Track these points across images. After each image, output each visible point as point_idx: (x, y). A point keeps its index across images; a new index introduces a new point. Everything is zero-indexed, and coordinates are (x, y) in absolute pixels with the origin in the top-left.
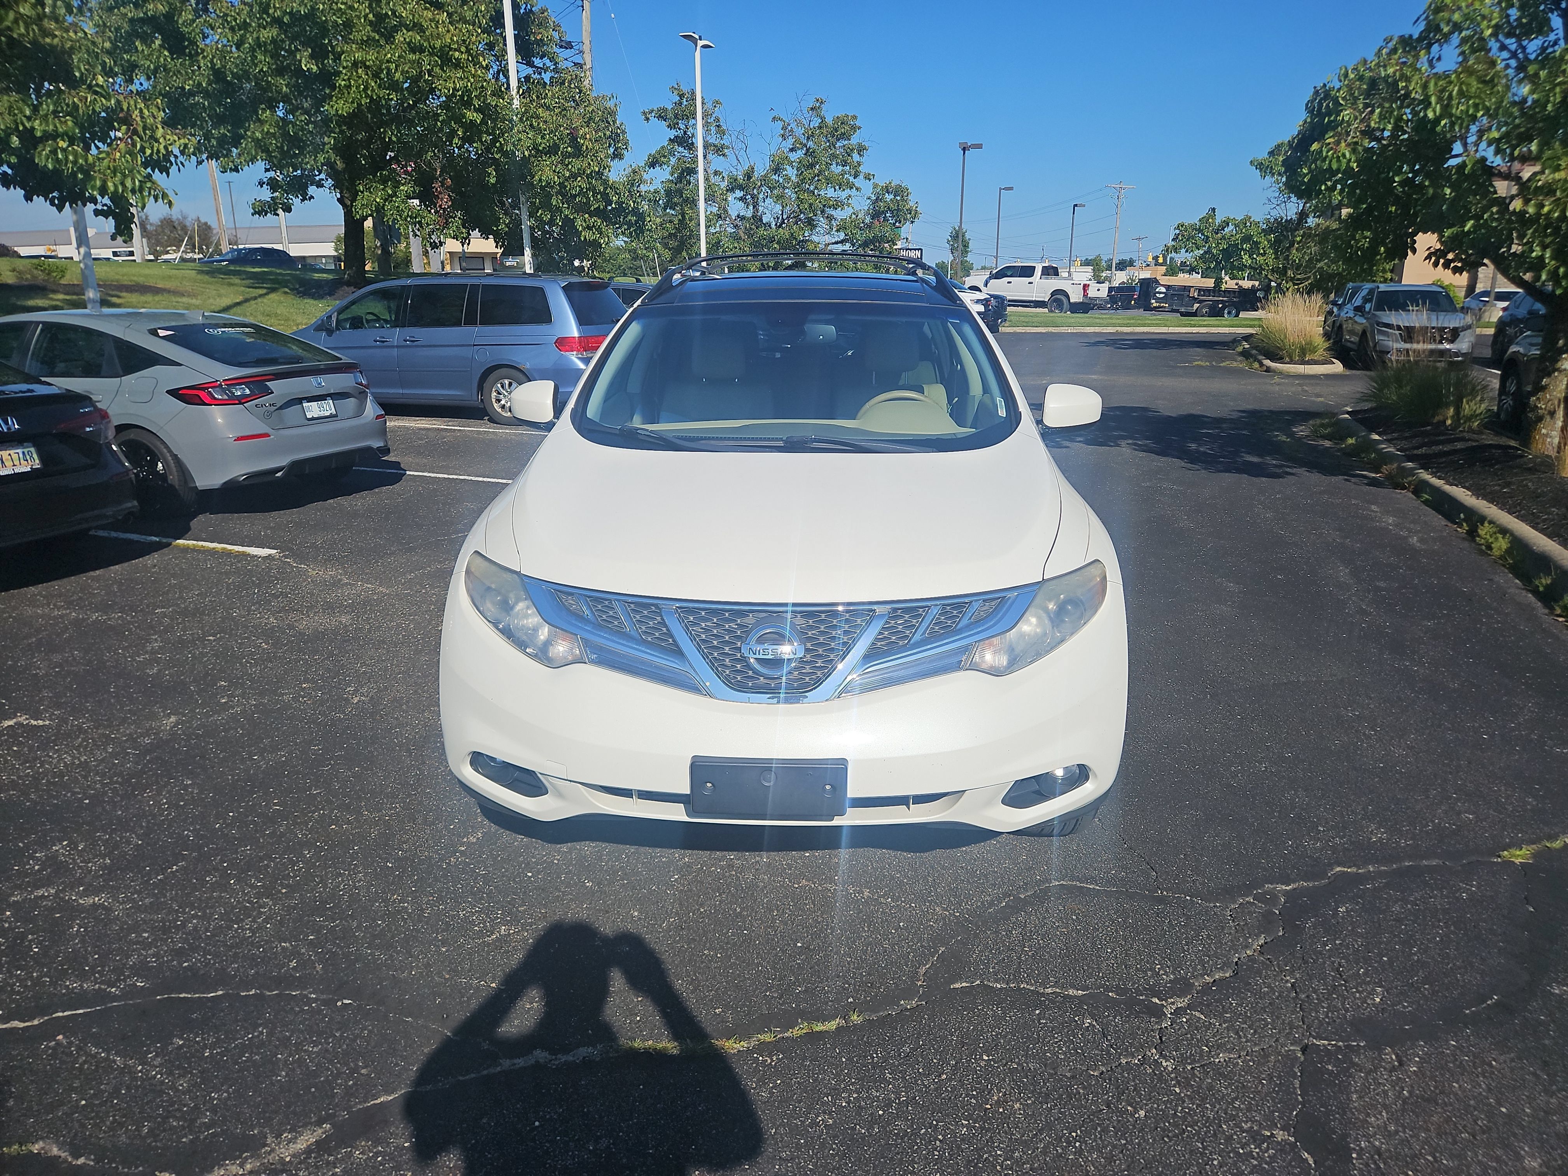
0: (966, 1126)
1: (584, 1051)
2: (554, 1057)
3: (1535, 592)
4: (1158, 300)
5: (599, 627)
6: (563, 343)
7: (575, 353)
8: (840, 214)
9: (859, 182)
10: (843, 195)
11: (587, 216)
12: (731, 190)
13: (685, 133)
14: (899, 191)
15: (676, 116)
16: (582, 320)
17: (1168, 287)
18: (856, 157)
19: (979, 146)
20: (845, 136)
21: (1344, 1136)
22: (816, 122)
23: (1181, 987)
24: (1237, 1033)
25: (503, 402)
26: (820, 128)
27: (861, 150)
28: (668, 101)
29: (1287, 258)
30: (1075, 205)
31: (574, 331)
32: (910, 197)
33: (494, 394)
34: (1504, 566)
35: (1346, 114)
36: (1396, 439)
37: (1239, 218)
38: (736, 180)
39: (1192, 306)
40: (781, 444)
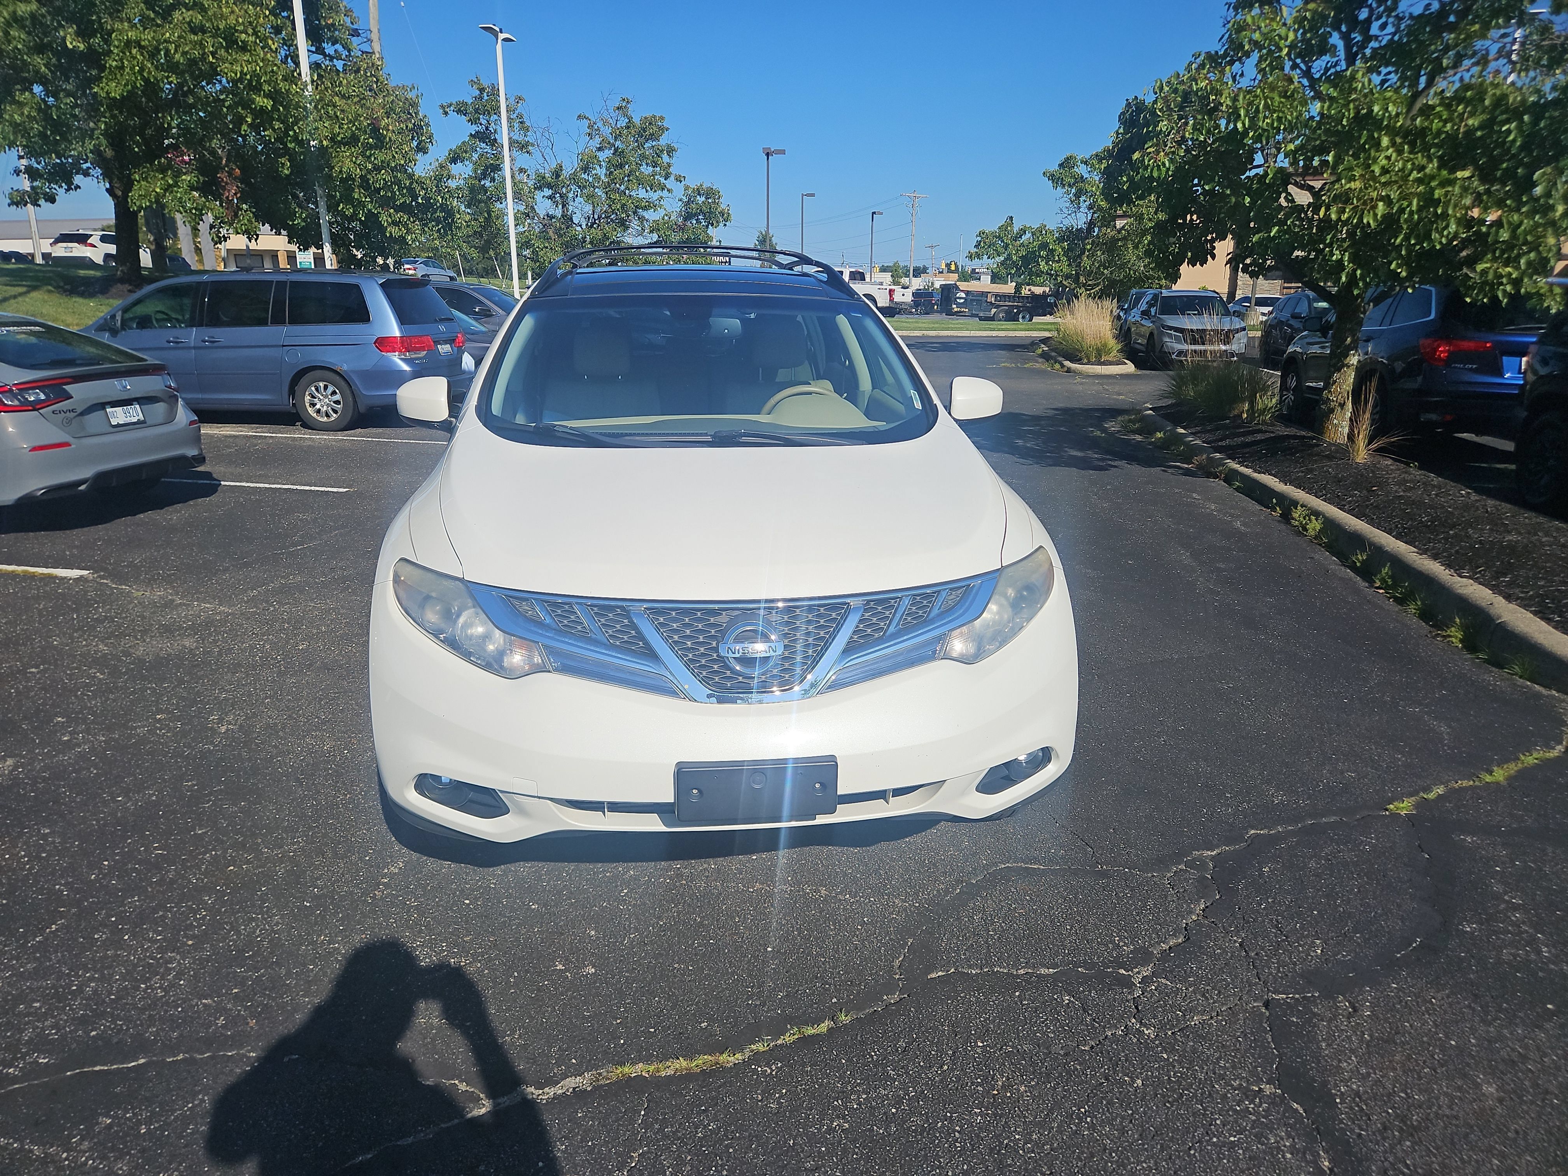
0: (980, 1114)
2: (541, 1091)
3: (1353, 568)
4: (958, 305)
5: (559, 632)
6: (384, 344)
7: (397, 353)
8: (651, 215)
9: (670, 183)
10: (654, 196)
11: (392, 211)
12: (540, 188)
13: (487, 128)
14: (710, 193)
15: (477, 111)
16: (402, 319)
17: (967, 293)
18: (665, 158)
19: (783, 152)
20: (653, 137)
21: (1325, 1084)
22: (623, 122)
23: (1142, 956)
24: (1203, 995)
25: (318, 406)
26: (628, 127)
27: (671, 151)
28: (468, 95)
29: (1079, 265)
30: (874, 213)
31: (394, 330)
32: (721, 200)
33: (307, 398)
34: (1320, 545)
35: (1163, 125)
36: (1199, 432)
37: (1036, 226)
38: (544, 177)
39: (990, 311)
40: (709, 439)
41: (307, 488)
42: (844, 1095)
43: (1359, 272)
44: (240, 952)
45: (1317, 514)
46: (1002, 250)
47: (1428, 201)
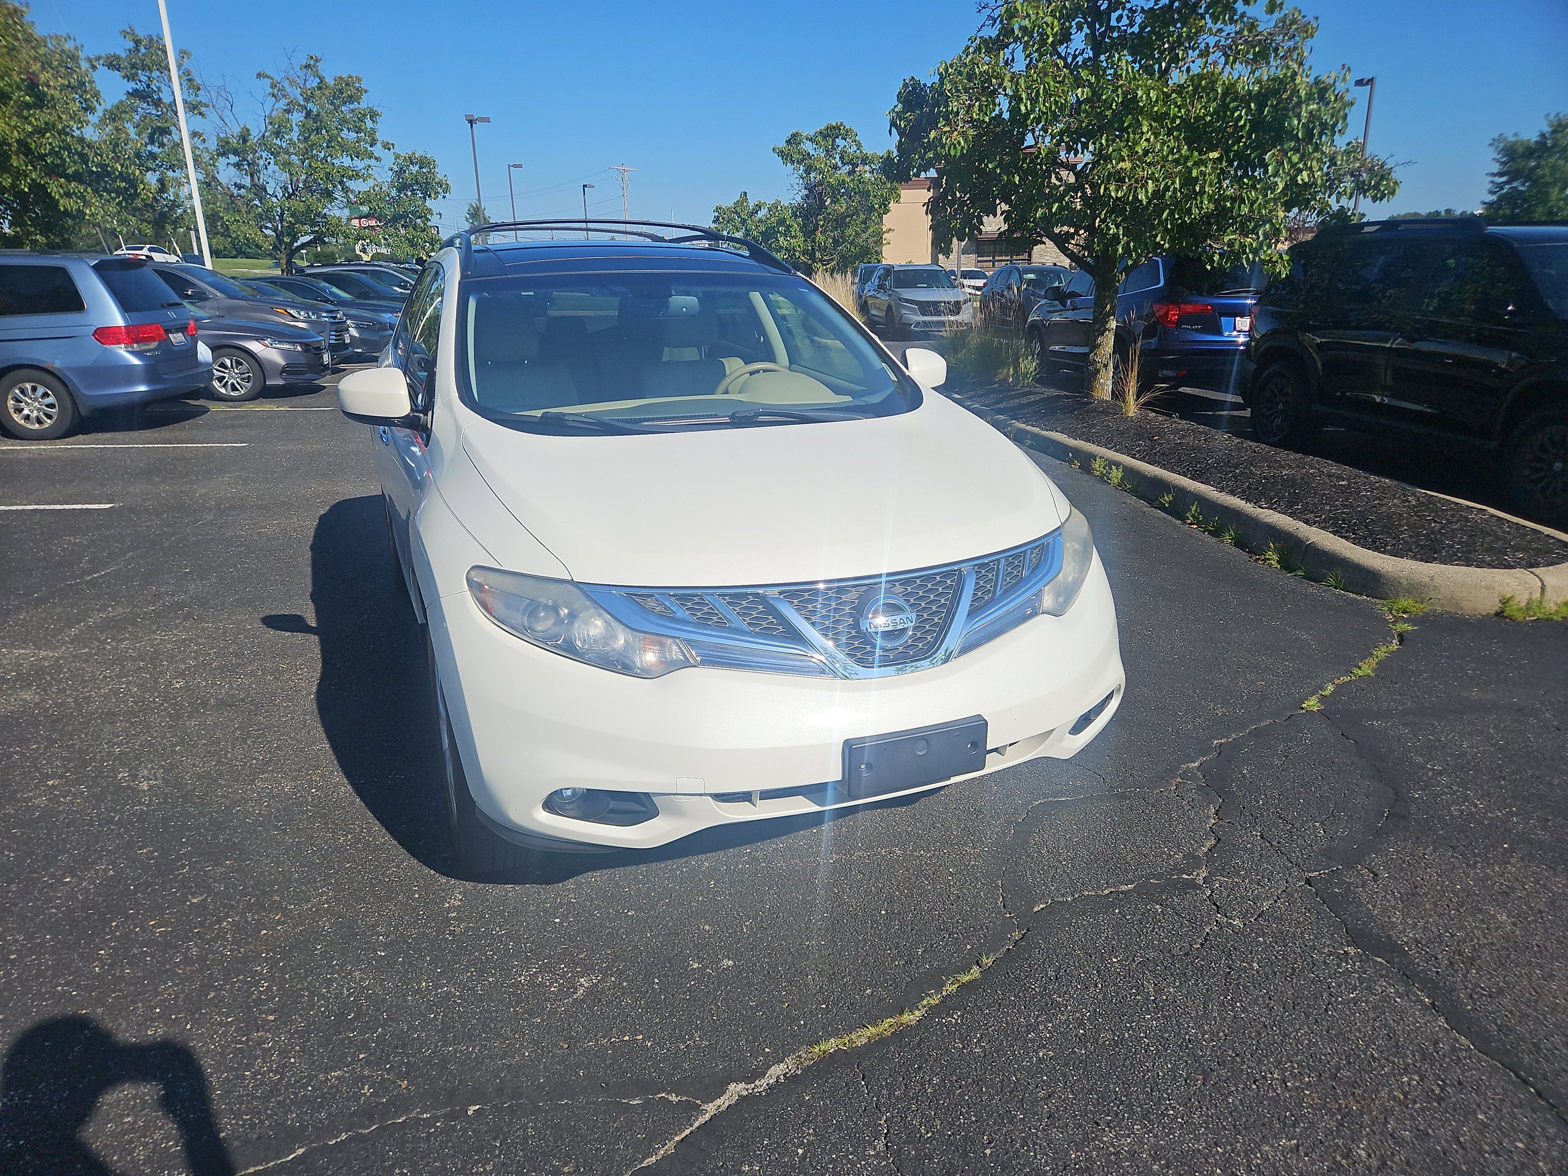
0: (1152, 1019)
1: (776, 1071)
2: (753, 1085)
3: (1162, 508)
5: (697, 625)
6: (105, 335)
7: (123, 346)
8: (357, 186)
9: (377, 150)
10: (359, 164)
11: (62, 180)
12: (224, 154)
13: (148, 86)
14: (423, 162)
15: (133, 66)
16: (125, 306)
18: (369, 123)
19: (487, 120)
20: (351, 99)
21: (1389, 937)
22: (313, 83)
23: (1194, 861)
24: (1258, 884)
25: (26, 412)
26: (320, 88)
27: (374, 115)
28: (121, 47)
29: (814, 241)
30: (585, 186)
31: (117, 319)
32: (436, 170)
33: (11, 403)
34: (1126, 491)
35: (954, 105)
36: (974, 397)
37: (770, 202)
38: (228, 143)
40: (727, 420)
41: (58, 507)
42: (1033, 1028)
43: (1132, 244)
44: (341, 1015)
45: (1117, 464)
46: (740, 225)
47: (1188, 181)
